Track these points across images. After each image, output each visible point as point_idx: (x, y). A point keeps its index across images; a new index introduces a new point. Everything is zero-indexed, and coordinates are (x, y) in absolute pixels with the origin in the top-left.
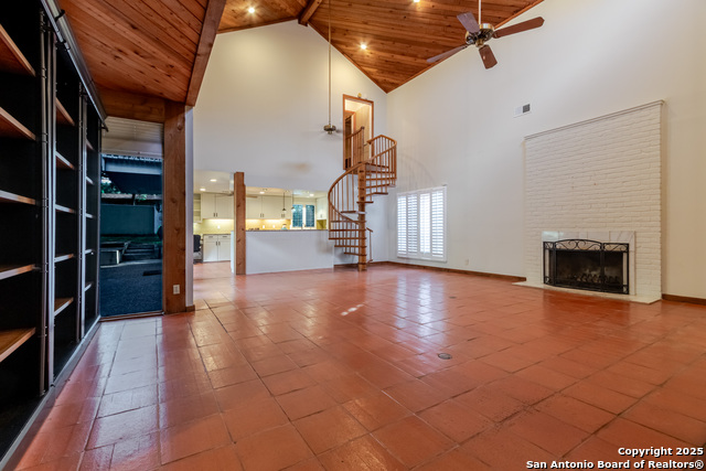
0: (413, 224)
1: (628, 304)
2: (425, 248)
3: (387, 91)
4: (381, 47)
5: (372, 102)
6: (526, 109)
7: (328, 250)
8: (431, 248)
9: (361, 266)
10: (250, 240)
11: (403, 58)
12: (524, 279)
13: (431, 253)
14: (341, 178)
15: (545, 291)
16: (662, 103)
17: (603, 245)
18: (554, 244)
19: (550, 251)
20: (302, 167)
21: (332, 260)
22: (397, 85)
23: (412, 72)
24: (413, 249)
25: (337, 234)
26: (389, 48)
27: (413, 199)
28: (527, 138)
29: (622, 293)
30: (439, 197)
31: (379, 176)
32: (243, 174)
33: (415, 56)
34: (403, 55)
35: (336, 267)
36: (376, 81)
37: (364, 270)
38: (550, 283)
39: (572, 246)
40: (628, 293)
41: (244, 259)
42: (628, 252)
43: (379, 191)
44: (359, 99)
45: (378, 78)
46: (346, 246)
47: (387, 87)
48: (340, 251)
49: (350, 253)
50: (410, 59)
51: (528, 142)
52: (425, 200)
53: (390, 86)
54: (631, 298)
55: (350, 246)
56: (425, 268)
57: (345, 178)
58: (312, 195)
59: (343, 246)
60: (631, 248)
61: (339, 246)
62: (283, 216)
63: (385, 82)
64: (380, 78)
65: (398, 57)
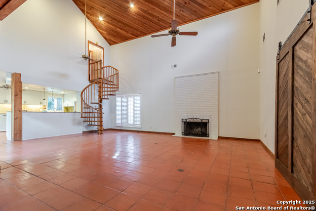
0: (125, 111)
1: (208, 140)
2: (131, 121)
3: (110, 44)
4: (111, 22)
5: (103, 48)
6: (175, 66)
7: (79, 124)
8: (134, 122)
9: (100, 131)
10: (25, 117)
11: (122, 31)
12: (174, 134)
13: (134, 124)
14: (88, 86)
15: (182, 138)
16: (218, 73)
17: (202, 120)
18: (186, 120)
19: (184, 122)
20: (64, 76)
21: (82, 129)
22: (116, 43)
23: (125, 39)
24: (124, 122)
25: (84, 115)
26: (114, 24)
27: (125, 99)
28: (176, 78)
29: (207, 137)
30: (138, 99)
31: (109, 86)
32: (20, 75)
33: (127, 32)
34: (121, 29)
35: (84, 133)
36: (105, 38)
37: (101, 133)
38: (184, 135)
39: (192, 121)
40: (209, 137)
41: (21, 131)
42: (209, 122)
43: (112, 93)
44: (96, 45)
45: (106, 37)
46: (90, 121)
47: (111, 43)
48: (86, 124)
49: (92, 125)
50: (124, 32)
51: (176, 79)
52: (131, 100)
53: (112, 43)
54: (210, 138)
55: (92, 121)
56: (130, 131)
57: (90, 87)
58: (62, 92)
59: (88, 121)
60: (210, 121)
61: (86, 121)
62: (41, 103)
63: (110, 40)
64: (108, 37)
65: (119, 30)
